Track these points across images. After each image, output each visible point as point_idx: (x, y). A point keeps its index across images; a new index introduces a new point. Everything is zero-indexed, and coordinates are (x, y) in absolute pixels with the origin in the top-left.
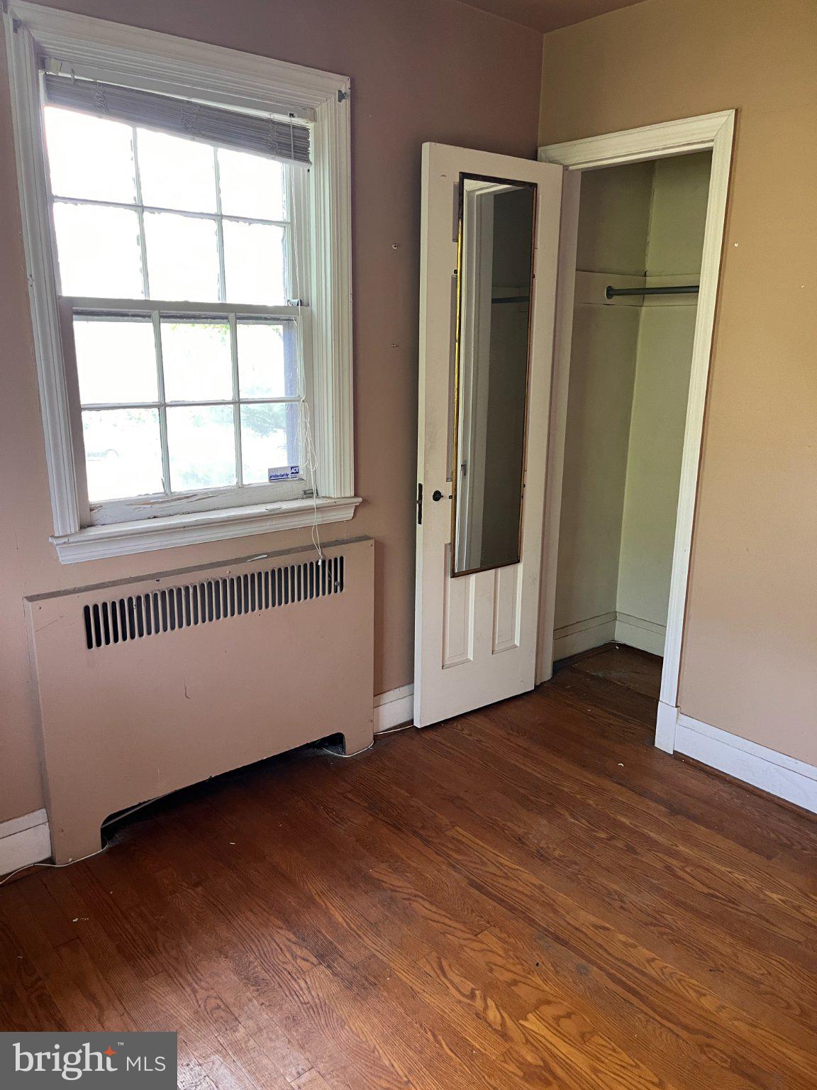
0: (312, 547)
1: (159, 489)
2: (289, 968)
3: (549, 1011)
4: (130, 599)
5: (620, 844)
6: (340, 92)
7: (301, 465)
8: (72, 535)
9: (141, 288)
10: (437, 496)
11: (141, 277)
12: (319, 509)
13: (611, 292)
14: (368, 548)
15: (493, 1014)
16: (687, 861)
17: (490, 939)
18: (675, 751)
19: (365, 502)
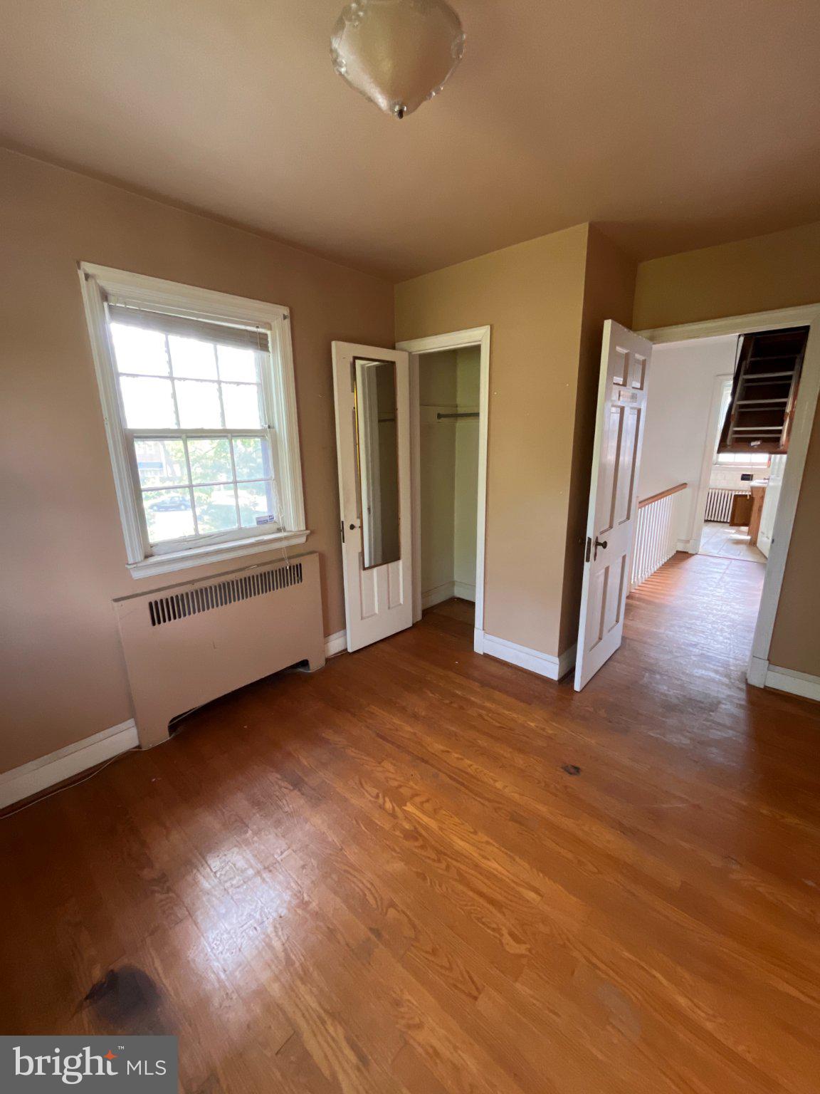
0: (282, 559)
1: (193, 533)
2: (278, 794)
3: (418, 800)
4: (177, 596)
5: (455, 705)
6: (284, 315)
7: (275, 515)
8: (139, 562)
9: (175, 421)
10: (352, 527)
11: (174, 416)
12: (286, 538)
13: (439, 416)
14: (315, 558)
15: (388, 805)
16: (490, 710)
17: (387, 765)
18: (484, 653)
19: (312, 533)
